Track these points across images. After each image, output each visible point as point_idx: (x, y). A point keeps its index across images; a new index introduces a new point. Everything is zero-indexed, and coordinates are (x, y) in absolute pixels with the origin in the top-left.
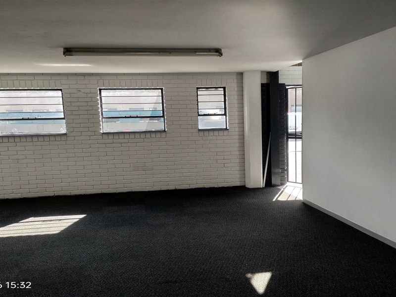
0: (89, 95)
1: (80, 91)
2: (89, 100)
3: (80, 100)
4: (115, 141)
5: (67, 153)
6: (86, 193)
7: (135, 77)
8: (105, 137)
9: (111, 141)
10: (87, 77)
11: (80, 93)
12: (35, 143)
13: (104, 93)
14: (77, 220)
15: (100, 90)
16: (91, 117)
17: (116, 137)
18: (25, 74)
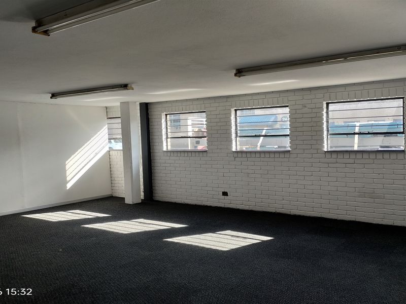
0: (314, 111)
1: (305, 106)
2: (313, 115)
3: (305, 116)
4: (338, 160)
5: (289, 170)
6: (305, 215)
7: (367, 87)
8: (328, 155)
9: (334, 160)
10: (313, 92)
11: (306, 109)
12: (262, 159)
13: (331, 107)
14: (259, 241)
15: (328, 104)
16: (314, 133)
17: (340, 156)
18: (258, 93)
